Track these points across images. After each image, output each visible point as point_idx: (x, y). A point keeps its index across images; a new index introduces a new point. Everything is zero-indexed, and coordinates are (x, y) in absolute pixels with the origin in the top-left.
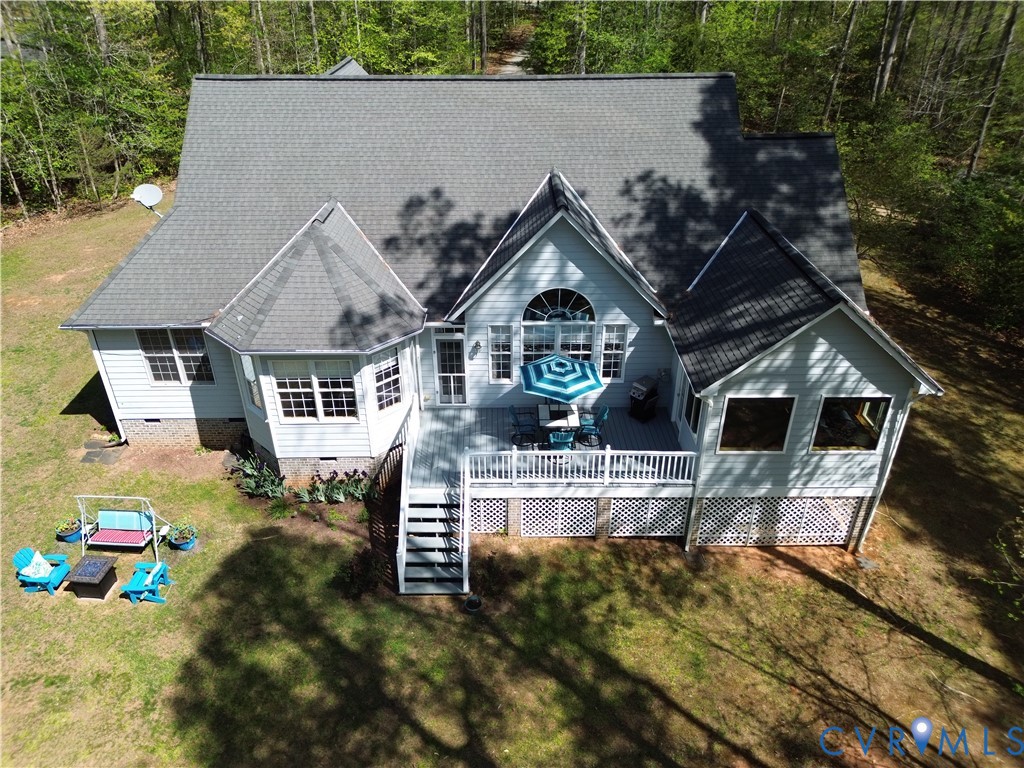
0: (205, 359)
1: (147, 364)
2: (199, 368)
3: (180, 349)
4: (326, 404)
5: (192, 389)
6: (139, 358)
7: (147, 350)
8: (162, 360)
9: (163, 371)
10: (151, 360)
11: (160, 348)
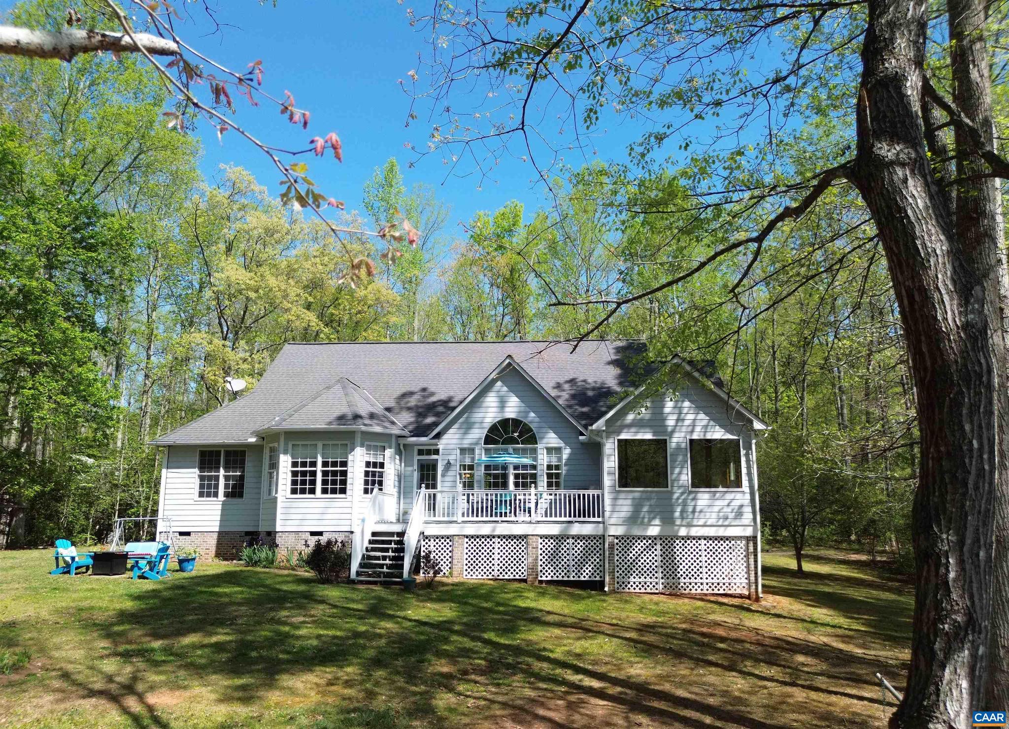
0: (242, 478)
1: (197, 482)
2: (234, 486)
3: (227, 469)
4: (325, 482)
5: (224, 504)
6: (193, 475)
7: (201, 469)
8: (210, 478)
9: (207, 489)
10: (202, 478)
11: (212, 468)
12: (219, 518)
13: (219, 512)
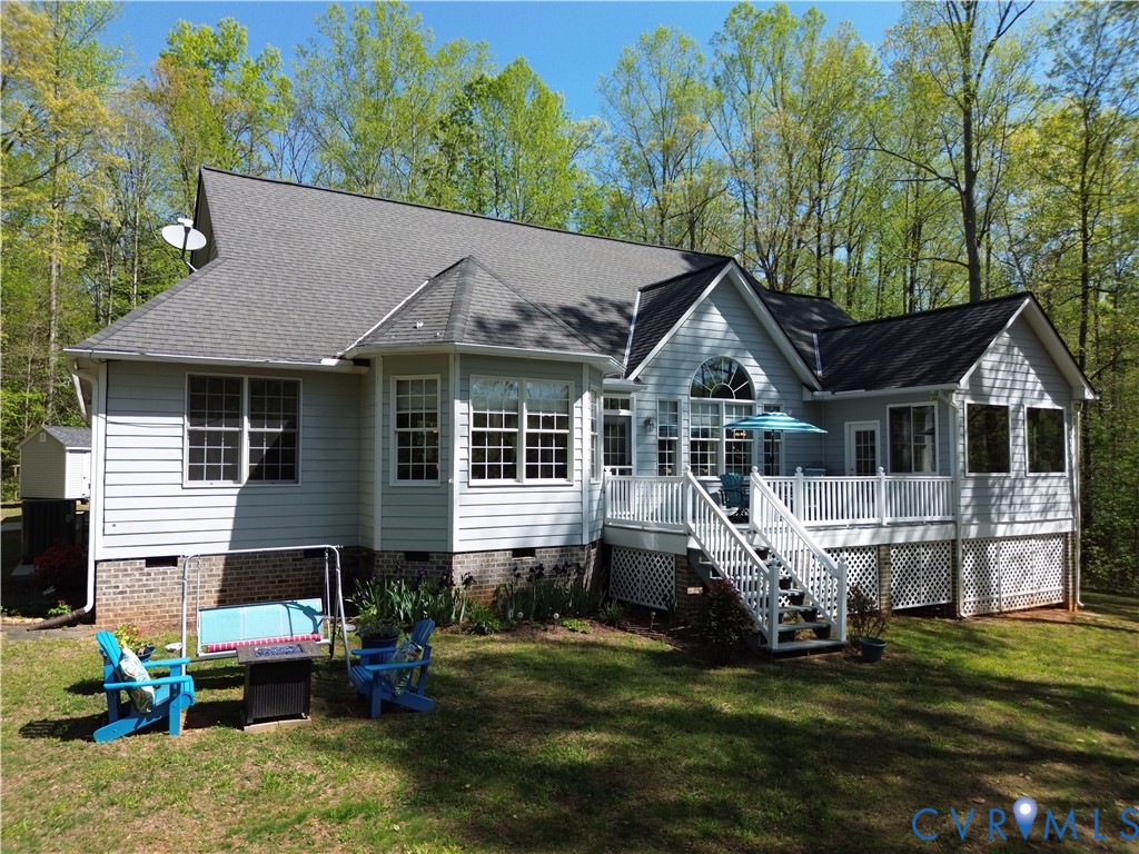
0: (289, 438)
1: (185, 445)
2: (272, 456)
3: (255, 420)
4: (531, 456)
5: (248, 493)
6: (175, 431)
7: (195, 417)
8: (215, 438)
9: (207, 461)
10: (195, 438)
11: (220, 416)
12: (229, 524)
13: (231, 512)
